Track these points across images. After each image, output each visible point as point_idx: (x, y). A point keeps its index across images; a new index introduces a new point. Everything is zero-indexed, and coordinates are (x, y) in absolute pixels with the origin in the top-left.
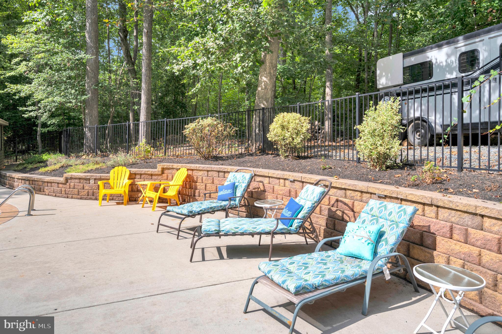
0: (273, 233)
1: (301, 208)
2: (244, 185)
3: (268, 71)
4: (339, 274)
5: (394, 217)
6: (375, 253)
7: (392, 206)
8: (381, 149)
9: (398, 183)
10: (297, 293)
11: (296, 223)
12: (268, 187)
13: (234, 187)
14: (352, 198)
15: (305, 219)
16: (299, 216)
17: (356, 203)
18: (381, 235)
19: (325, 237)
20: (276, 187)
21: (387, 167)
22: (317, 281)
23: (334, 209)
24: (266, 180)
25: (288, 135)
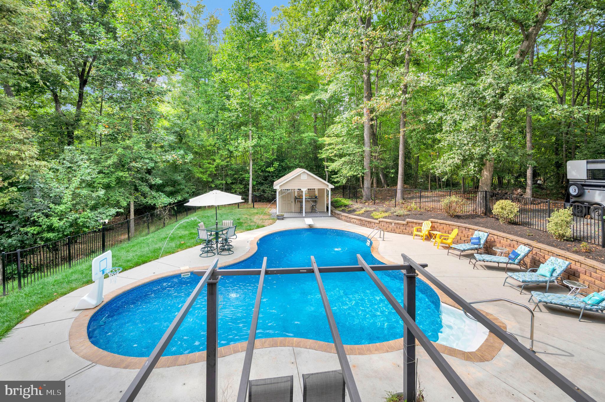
0: (507, 263)
1: (519, 255)
2: (485, 238)
3: (488, 169)
4: (537, 279)
5: (561, 264)
6: (551, 275)
7: (560, 260)
8: (561, 232)
9: (568, 250)
10: (523, 282)
11: (517, 261)
12: (496, 240)
13: (479, 239)
14: (544, 253)
15: (521, 260)
16: (518, 258)
17: (546, 256)
18: (554, 270)
19: (530, 268)
20: (502, 241)
21: (564, 240)
22: (529, 280)
23: (535, 256)
24: (496, 237)
25: (505, 212)
